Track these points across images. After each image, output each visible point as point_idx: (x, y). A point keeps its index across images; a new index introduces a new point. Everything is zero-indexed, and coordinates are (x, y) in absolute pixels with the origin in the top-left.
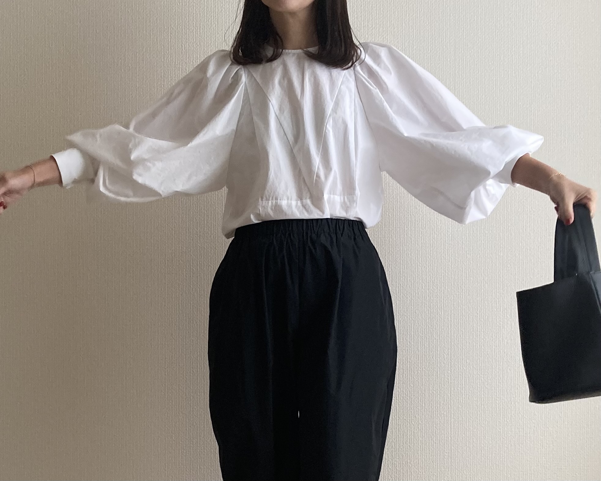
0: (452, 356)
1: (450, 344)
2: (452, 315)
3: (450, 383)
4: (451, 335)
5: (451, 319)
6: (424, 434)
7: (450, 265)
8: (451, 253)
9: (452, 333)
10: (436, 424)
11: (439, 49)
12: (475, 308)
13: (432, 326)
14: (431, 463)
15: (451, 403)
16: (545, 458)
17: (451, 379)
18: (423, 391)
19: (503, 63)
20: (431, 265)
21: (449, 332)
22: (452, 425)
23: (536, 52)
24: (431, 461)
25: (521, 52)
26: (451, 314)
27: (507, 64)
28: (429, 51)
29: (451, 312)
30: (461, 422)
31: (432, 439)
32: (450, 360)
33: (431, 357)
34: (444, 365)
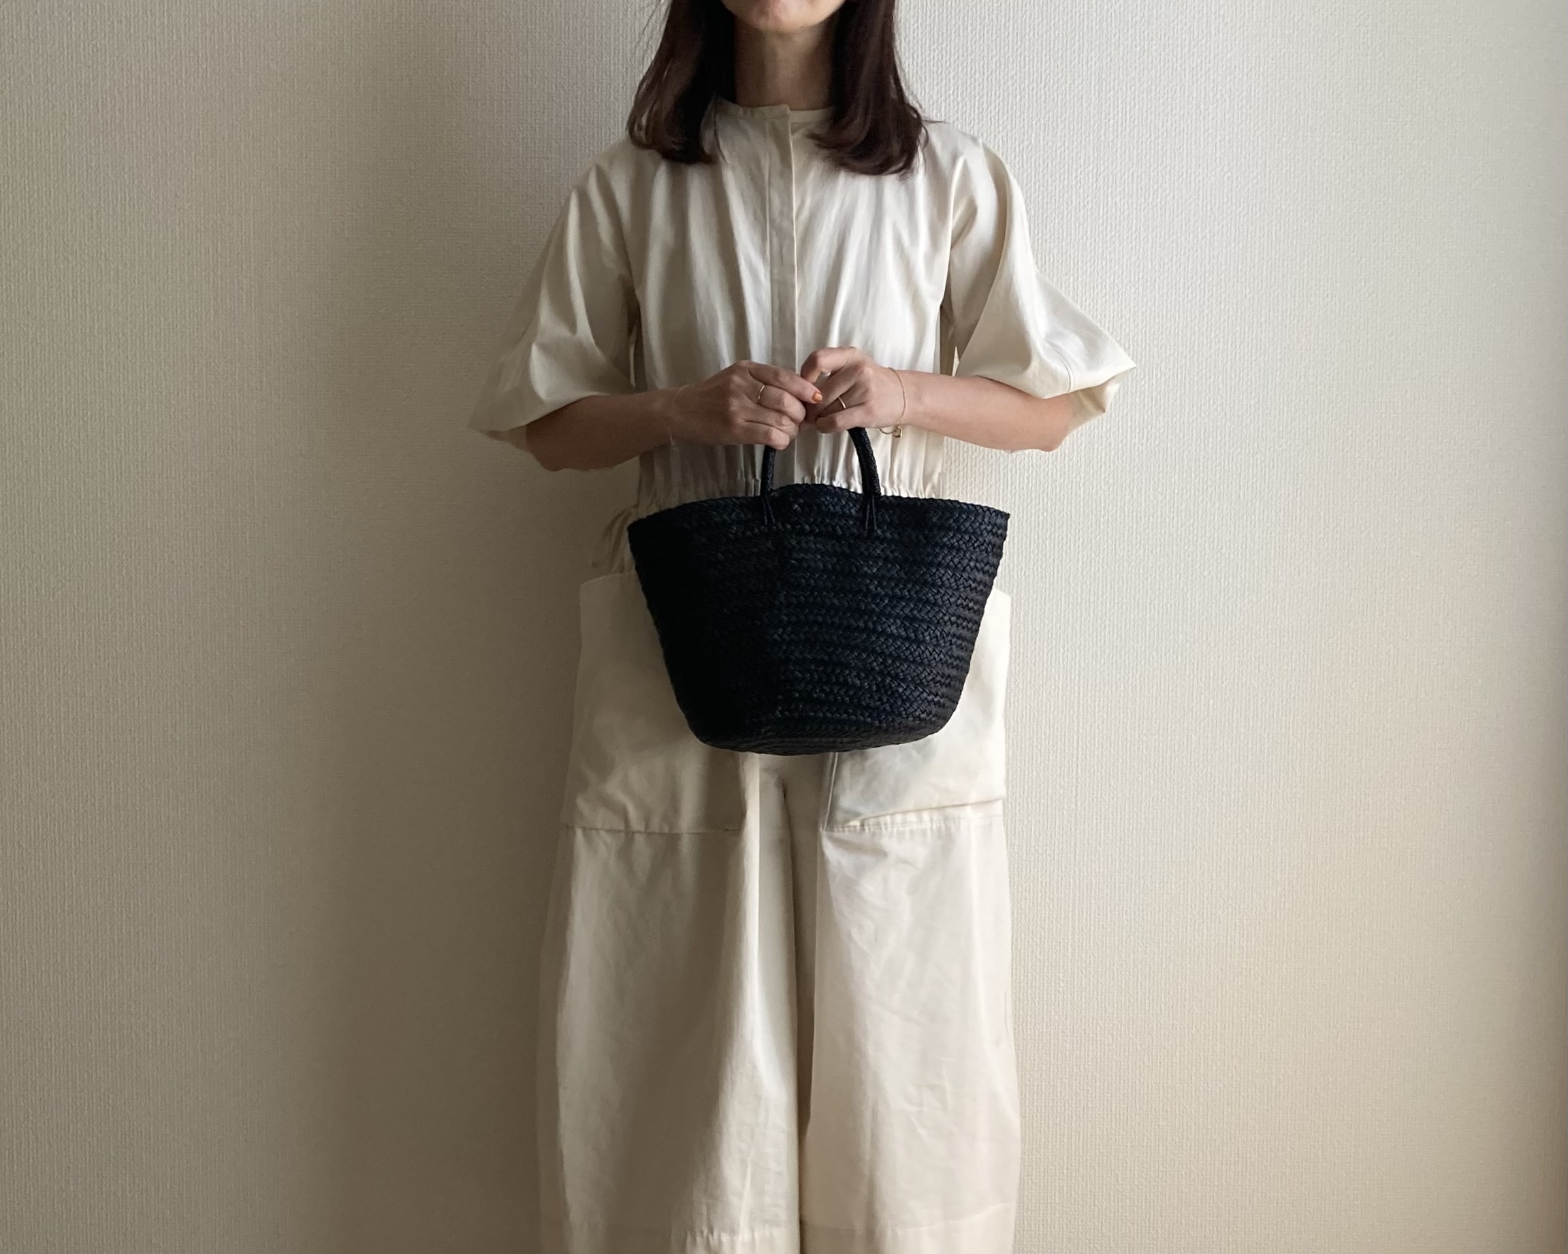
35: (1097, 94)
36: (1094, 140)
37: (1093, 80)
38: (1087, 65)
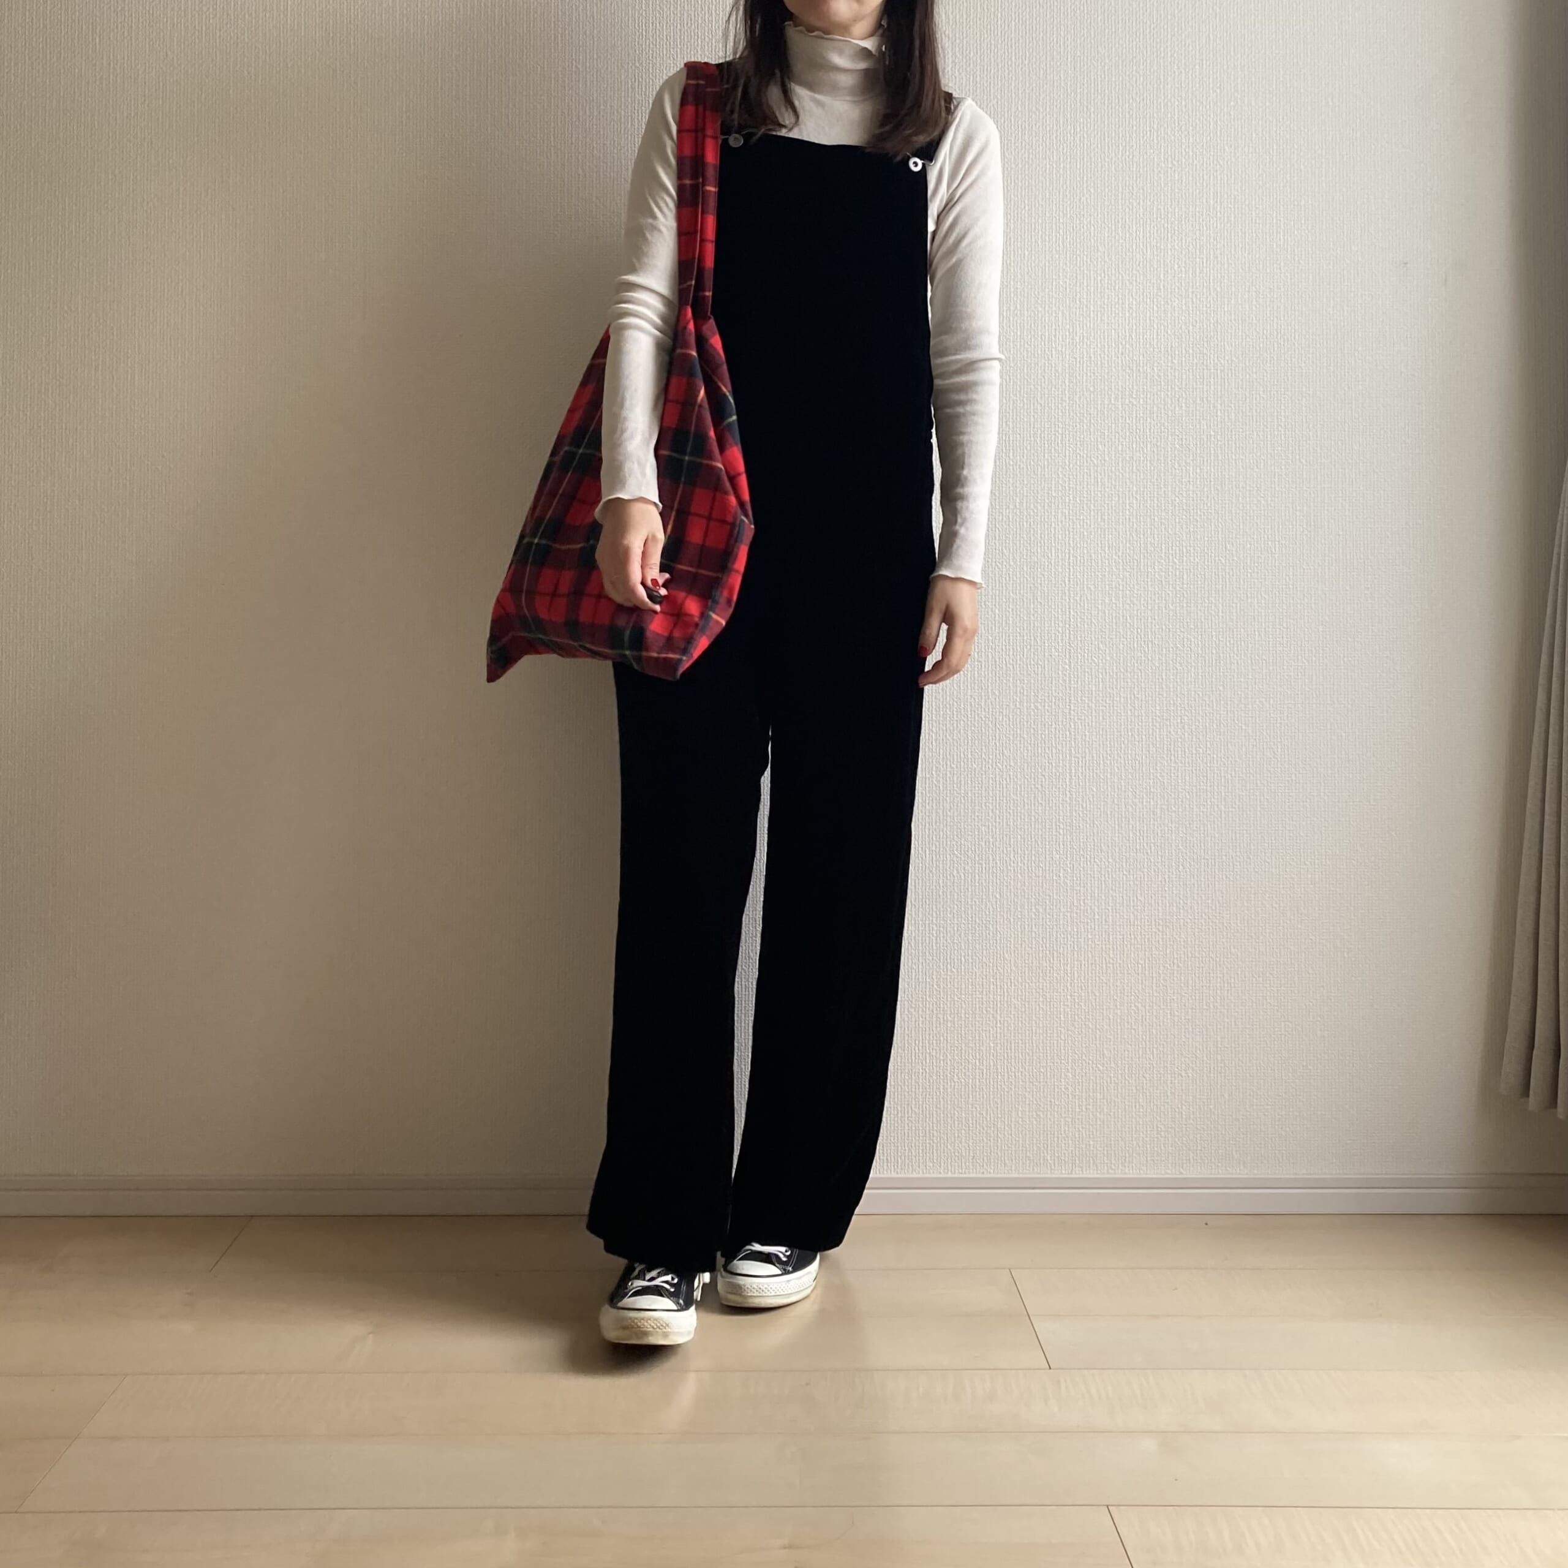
0: (1072, 636)
1: (1068, 613)
2: (1071, 558)
3: (1068, 688)
4: (1070, 596)
5: (1069, 565)
6: (1021, 786)
7: (1067, 463)
8: (1069, 441)
9: (1072, 593)
10: (1043, 767)
11: (1044, 57)
12: (1114, 544)
13: (1034, 578)
14: (1034, 843)
15: (1070, 726)
16: (1247, 834)
17: (1070, 681)
18: (1018, 704)
19: (1164, 87)
20: (1032, 463)
21: (1067, 591)
22: (1073, 769)
23: (1225, 67)
24: (1033, 840)
25: (1197, 67)
26: (1069, 557)
27: (1171, 87)
28: (1027, 62)
29: (1069, 553)
30: (1089, 763)
31: (1035, 797)
32: (1068, 644)
33: (1032, 638)
34: (1057, 654)
35: (1073, 69)
36: (1071, 105)
37: (1069, 57)
38: (1064, 45)
